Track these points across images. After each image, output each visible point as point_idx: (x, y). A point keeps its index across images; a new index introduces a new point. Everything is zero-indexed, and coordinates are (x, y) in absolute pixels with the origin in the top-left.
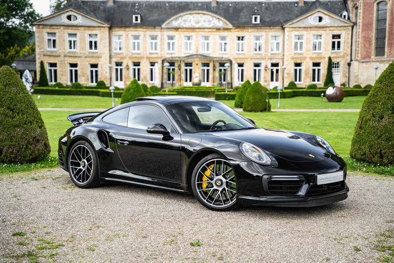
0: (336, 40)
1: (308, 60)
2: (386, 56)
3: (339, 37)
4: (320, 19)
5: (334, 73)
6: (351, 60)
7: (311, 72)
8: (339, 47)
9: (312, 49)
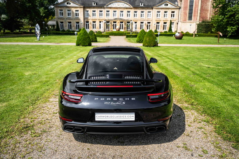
0: (173, 14)
1: (162, 21)
2: (192, 20)
3: (174, 12)
4: (167, 5)
5: (172, 27)
6: (178, 22)
7: (163, 26)
8: (174, 16)
9: (163, 17)
